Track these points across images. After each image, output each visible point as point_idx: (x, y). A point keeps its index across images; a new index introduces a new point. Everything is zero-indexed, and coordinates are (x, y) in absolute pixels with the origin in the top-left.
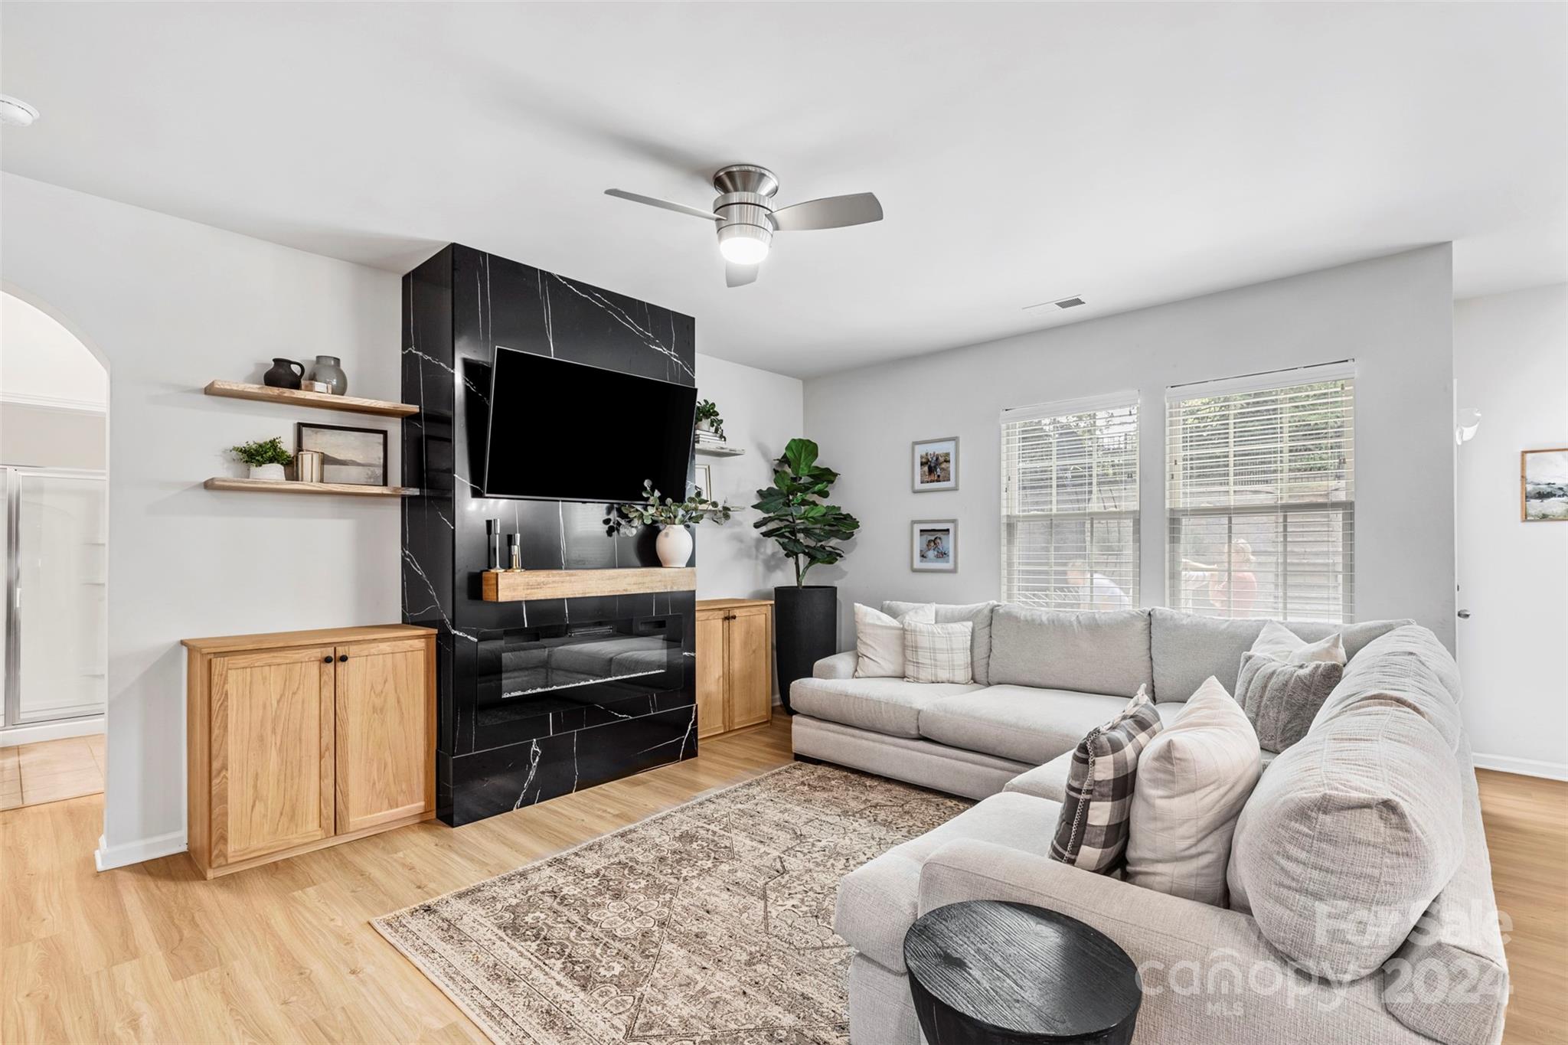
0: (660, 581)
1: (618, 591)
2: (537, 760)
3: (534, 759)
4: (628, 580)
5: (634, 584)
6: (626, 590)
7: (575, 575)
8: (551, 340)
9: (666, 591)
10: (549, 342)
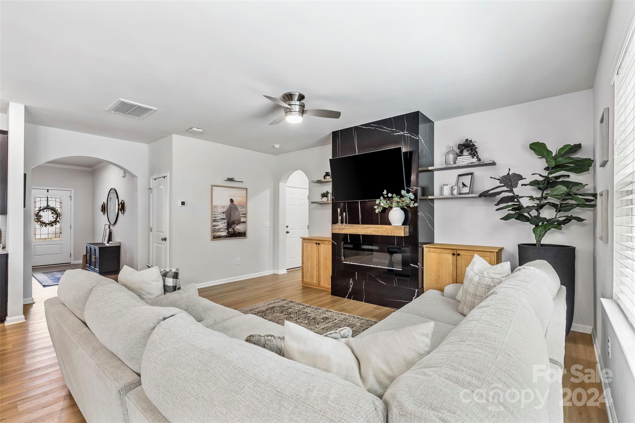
0: (385, 231)
1: (368, 233)
2: (352, 286)
3: (351, 285)
4: (372, 229)
5: (374, 231)
6: (371, 233)
7: (353, 226)
8: (357, 148)
9: (388, 235)
10: (356, 149)
